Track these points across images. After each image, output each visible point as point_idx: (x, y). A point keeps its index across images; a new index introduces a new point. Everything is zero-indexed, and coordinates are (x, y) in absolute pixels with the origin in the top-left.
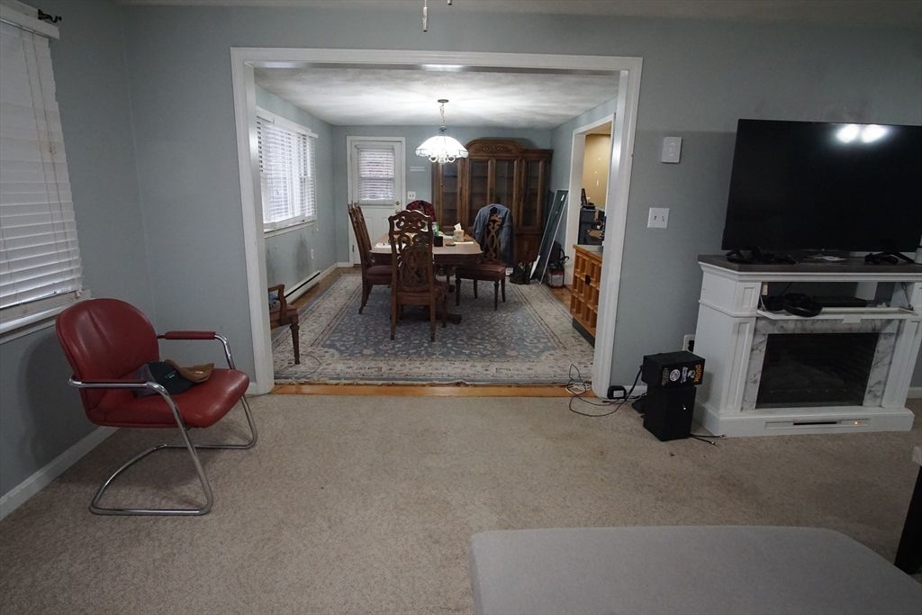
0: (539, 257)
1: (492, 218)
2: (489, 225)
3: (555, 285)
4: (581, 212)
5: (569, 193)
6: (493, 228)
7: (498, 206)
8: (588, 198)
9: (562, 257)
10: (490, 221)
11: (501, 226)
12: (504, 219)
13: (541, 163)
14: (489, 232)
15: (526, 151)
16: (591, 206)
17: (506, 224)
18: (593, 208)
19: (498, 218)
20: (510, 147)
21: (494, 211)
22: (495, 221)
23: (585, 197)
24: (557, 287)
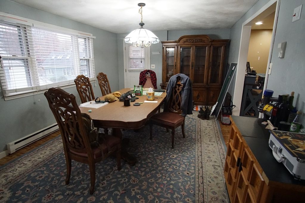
0: (217, 102)
1: (178, 83)
2: (176, 87)
3: (225, 123)
4: (246, 77)
5: (238, 65)
6: (179, 90)
7: (182, 75)
8: (251, 68)
9: (231, 105)
10: (176, 84)
11: (183, 88)
12: (184, 84)
13: (222, 47)
14: (176, 92)
15: (213, 41)
16: (254, 73)
17: (186, 88)
18: (255, 75)
19: (181, 82)
20: (204, 39)
21: (179, 78)
22: (179, 85)
23: (249, 67)
24: (226, 124)
